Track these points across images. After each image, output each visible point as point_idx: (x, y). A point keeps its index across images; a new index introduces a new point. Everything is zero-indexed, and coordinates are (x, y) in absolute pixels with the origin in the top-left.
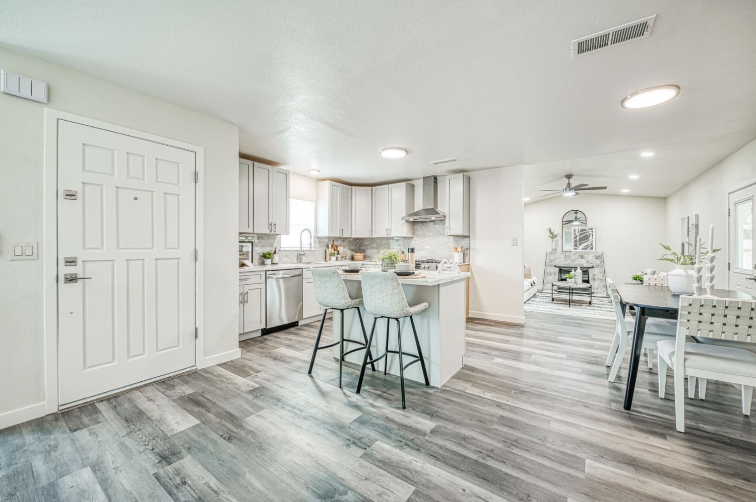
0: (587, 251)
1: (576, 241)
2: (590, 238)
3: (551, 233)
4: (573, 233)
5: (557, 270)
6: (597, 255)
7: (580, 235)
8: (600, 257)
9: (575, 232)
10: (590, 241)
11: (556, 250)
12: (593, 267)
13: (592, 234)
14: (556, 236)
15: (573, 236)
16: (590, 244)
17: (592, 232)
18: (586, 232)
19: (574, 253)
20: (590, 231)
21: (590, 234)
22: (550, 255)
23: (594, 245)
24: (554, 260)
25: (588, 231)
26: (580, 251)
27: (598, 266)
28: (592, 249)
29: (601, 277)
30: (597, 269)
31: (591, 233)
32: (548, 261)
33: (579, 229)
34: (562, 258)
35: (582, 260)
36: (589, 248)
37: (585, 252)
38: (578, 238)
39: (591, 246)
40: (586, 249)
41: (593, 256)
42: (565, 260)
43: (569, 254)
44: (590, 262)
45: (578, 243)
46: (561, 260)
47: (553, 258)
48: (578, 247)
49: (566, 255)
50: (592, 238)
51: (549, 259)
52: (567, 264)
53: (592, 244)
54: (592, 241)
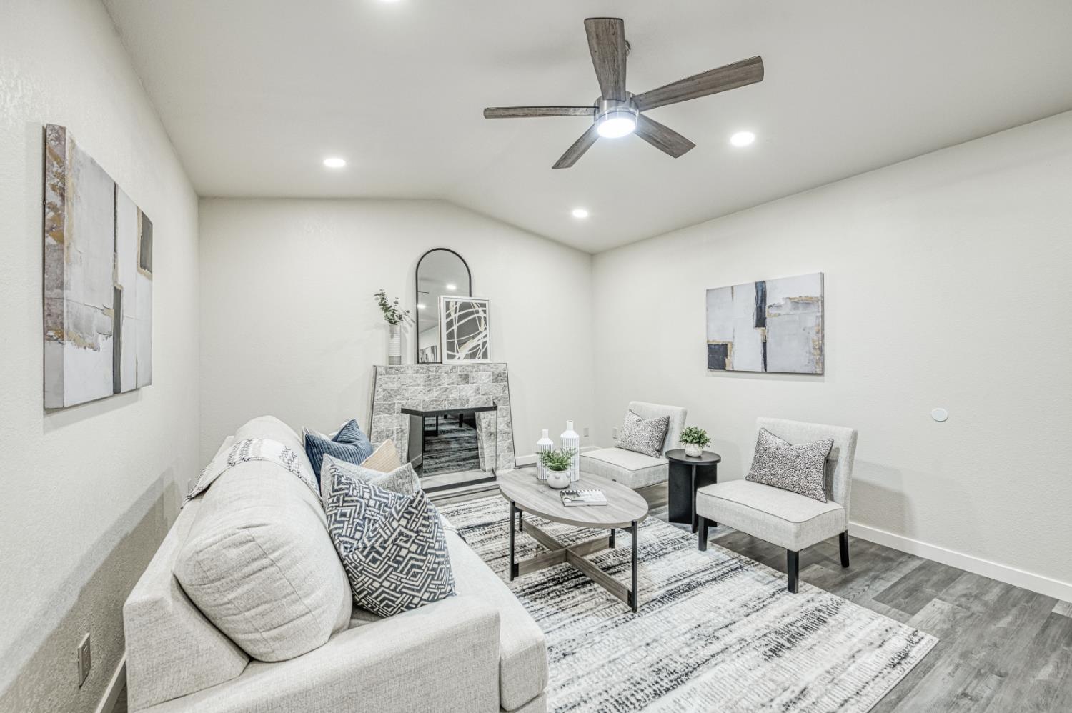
0: (476, 361)
1: (450, 336)
2: (482, 329)
3: (387, 308)
4: (444, 314)
5: (405, 424)
6: (496, 372)
7: (461, 318)
8: (501, 377)
9: (447, 308)
10: (481, 336)
11: (400, 360)
13: (485, 318)
14: (400, 319)
15: (444, 321)
16: (481, 342)
17: (485, 312)
18: (472, 313)
19: (448, 368)
20: (480, 309)
21: (479, 318)
22: (385, 378)
23: (489, 345)
24: (397, 392)
25: (477, 308)
26: (462, 361)
28: (485, 356)
29: (503, 426)
31: (481, 314)
32: (380, 394)
33: (456, 303)
34: (418, 385)
35: (467, 387)
36: (481, 355)
37: (473, 365)
38: (455, 327)
39: (483, 348)
40: (475, 358)
41: (490, 376)
42: (427, 388)
43: (437, 371)
44: (483, 393)
45: (456, 340)
46: (416, 390)
47: (395, 386)
48: (457, 352)
49: (430, 374)
50: (485, 329)
51: (384, 391)
52: (432, 401)
53: (485, 343)
54: (485, 336)
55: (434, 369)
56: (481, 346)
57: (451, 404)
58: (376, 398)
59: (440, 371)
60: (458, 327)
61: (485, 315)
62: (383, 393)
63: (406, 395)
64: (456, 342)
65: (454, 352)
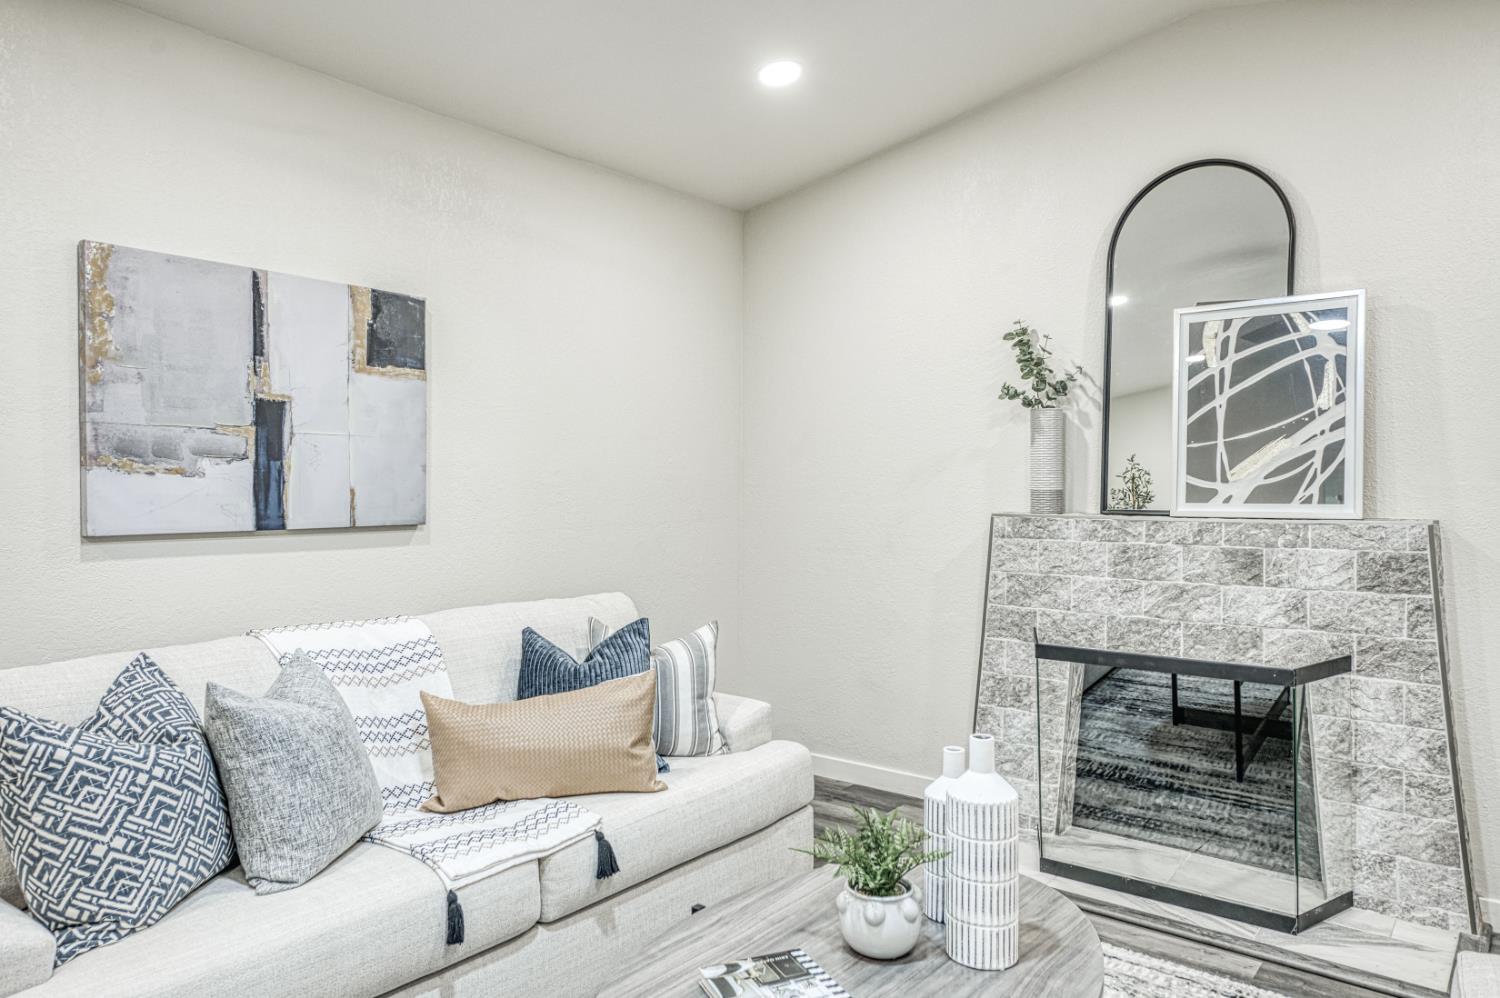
0: (1294, 509)
1: (1201, 429)
2: (1324, 399)
3: (1031, 364)
5: (1065, 677)
6: (1380, 552)
7: (1242, 370)
9: (1196, 344)
10: (1322, 423)
11: (1059, 501)
12: (1341, 665)
13: (1341, 362)
14: (1061, 388)
15: (1181, 386)
16: (1319, 446)
17: (1341, 336)
19: (1187, 529)
20: (1322, 332)
21: (1318, 363)
22: (1012, 545)
23: (1352, 457)
24: (1042, 585)
25: (1307, 331)
26: (1238, 508)
27: (1385, 657)
28: (1333, 491)
29: (1408, 757)
30: (1384, 683)
31: (1327, 349)
32: (1001, 584)
33: (1228, 324)
34: (1096, 572)
35: (1255, 594)
36: (1315, 490)
37: (1277, 525)
38: (1220, 403)
39: (1325, 467)
40: (1289, 500)
41: (1349, 564)
42: (1122, 583)
43: (1151, 537)
44: (1319, 621)
45: (1220, 441)
46: (1092, 585)
47: (1034, 567)
48: (1225, 480)
49: (1130, 542)
50: (1340, 399)
51: (1010, 577)
52: (1137, 622)
53: (1333, 451)
54: (1339, 424)
55: (1142, 529)
56: (1317, 461)
57: (1197, 639)
58: (991, 593)
59: (1159, 536)
60: (1230, 401)
61: (1341, 350)
62: (1006, 584)
63: (1063, 594)
64: (1221, 449)
65: (1214, 479)
